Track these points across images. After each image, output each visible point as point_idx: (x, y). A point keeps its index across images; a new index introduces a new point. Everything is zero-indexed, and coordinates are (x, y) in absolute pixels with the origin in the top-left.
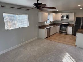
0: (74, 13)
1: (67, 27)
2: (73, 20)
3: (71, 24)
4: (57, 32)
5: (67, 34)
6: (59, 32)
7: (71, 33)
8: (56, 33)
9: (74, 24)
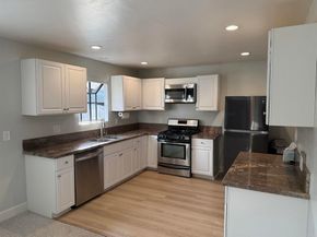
0: (216, 76)
1: (190, 142)
2: (215, 109)
3: (208, 127)
4: (150, 165)
5: (192, 176)
6: (155, 166)
7: (210, 173)
8: (146, 169)
9: (221, 128)
